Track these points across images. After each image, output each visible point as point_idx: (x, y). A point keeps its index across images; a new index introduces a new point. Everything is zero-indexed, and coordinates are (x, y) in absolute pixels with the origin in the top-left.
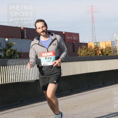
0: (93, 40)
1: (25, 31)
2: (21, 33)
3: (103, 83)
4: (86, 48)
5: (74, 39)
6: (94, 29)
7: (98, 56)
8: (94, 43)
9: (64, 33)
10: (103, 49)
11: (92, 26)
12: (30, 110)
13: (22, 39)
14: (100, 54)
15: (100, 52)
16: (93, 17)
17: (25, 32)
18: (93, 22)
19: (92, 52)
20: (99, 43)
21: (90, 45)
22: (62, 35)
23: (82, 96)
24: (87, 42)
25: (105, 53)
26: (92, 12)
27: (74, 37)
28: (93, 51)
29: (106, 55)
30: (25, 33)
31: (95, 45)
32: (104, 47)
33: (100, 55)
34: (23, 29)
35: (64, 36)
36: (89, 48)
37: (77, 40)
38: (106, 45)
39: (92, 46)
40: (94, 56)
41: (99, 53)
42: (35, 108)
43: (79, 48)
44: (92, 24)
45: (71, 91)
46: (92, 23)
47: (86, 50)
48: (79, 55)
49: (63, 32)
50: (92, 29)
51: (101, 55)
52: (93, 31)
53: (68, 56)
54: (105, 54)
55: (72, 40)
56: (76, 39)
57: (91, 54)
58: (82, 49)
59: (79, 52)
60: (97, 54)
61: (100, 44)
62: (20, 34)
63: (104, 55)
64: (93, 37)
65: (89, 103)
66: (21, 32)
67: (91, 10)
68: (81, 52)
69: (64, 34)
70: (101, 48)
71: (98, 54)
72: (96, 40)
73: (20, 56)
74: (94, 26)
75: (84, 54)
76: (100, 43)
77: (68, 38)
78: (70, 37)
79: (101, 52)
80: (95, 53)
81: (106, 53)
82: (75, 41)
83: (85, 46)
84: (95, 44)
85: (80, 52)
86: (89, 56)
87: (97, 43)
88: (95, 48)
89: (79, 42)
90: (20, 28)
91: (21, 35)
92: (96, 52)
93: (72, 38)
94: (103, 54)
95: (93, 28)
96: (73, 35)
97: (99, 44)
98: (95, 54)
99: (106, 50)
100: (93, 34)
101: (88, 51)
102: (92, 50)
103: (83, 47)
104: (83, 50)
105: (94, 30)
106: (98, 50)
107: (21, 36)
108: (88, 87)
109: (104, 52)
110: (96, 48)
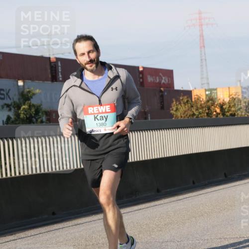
0: (202, 84)
1: (59, 64)
2: (51, 71)
3: (226, 176)
4: (187, 101)
5: (163, 81)
6: (206, 60)
7: (214, 117)
8: (206, 90)
9: (141, 69)
10: (224, 104)
11: (201, 54)
12: (72, 231)
13: (52, 81)
14: (218, 114)
15: (218, 110)
16: (202, 36)
17: (60, 68)
18: (203, 46)
19: (201, 110)
20: (216, 89)
21: (197, 95)
22: (138, 74)
23: (181, 203)
24: (191, 89)
25: (228, 112)
26: (201, 25)
27: (164, 78)
28: (203, 108)
29: (231, 115)
30: (60, 70)
31: (207, 95)
32: (227, 100)
33: (219, 116)
34: (55, 60)
35: (141, 76)
36: (195, 101)
37: (168, 84)
38: (230, 95)
39: (200, 97)
40: (206, 117)
41: (216, 111)
42: (82, 228)
43: (173, 102)
44: (201, 51)
45: (158, 191)
46: (201, 47)
47: (189, 105)
48: (174, 116)
49: (138, 67)
50: (201, 60)
51: (221, 116)
52: (201, 66)
53: (151, 119)
54: (228, 114)
55: (160, 83)
56: (167, 81)
57: (200, 113)
58: (180, 103)
59: (172, 110)
60: (212, 113)
61: (219, 93)
62: (49, 71)
63: (227, 116)
64: (202, 78)
65: (196, 218)
66: (52, 67)
67: (198, 21)
68: (177, 109)
69: (142, 72)
70: (221, 101)
71: (215, 113)
72: (208, 84)
73: (49, 117)
74: (205, 54)
75: (185, 113)
76: (218, 90)
77: (150, 79)
78: (154, 77)
79: (221, 110)
80: (207, 111)
81: (230, 112)
82: (164, 85)
83: (186, 97)
84: (207, 93)
85: (175, 109)
86: (195, 117)
87: (211, 90)
88: (208, 101)
89: (173, 87)
90: (50, 58)
91: (52, 73)
92: (209, 109)
93: (158, 81)
94: (224, 115)
95: (203, 58)
96: (161, 74)
97: (216, 93)
98: (207, 114)
99: (230, 106)
100: (202, 71)
101: (192, 106)
102: (201, 105)
103: (181, 98)
104: (183, 105)
105: (204, 63)
106: (213, 104)
107: (50, 76)
108: (194, 183)
109: (226, 110)
110: (210, 102)
